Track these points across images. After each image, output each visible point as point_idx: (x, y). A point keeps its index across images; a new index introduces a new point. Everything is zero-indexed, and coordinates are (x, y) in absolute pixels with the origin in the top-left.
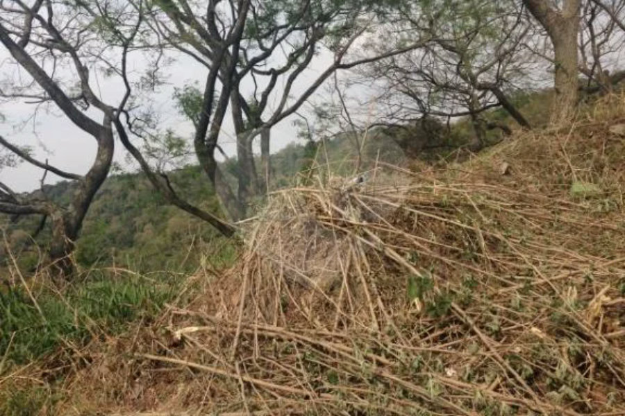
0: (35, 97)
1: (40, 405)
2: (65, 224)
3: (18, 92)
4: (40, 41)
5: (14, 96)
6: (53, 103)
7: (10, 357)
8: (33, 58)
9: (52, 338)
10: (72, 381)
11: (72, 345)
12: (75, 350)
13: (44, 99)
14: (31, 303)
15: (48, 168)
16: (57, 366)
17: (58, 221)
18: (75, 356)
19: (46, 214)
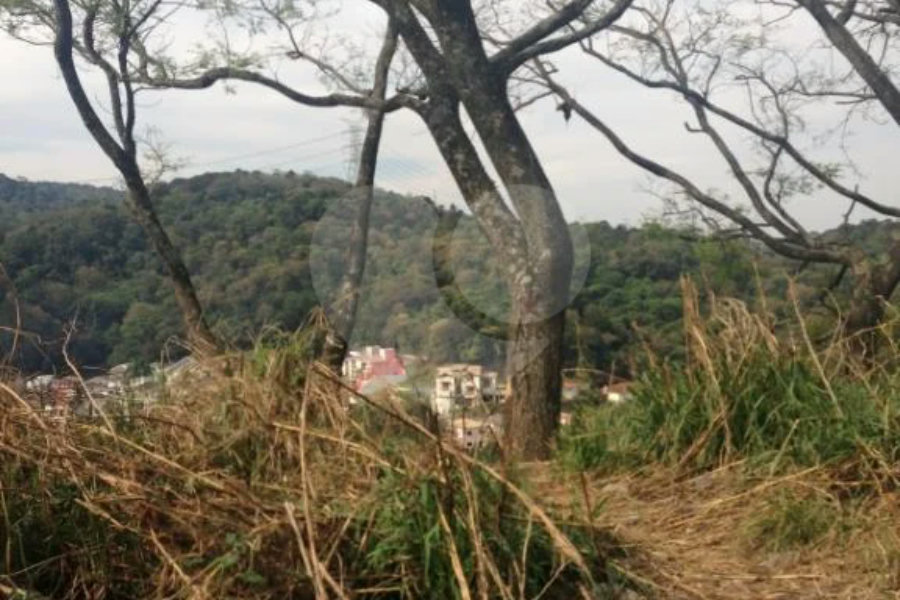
0: (851, 95)
1: (825, 527)
2: (872, 281)
3: (827, 89)
4: (868, 12)
5: (821, 94)
6: (877, 103)
7: (786, 454)
8: (856, 37)
9: (848, 439)
10: (874, 506)
11: (877, 454)
12: (881, 462)
13: (864, 98)
14: (821, 385)
15: (857, 198)
16: (854, 480)
17: (864, 275)
18: (880, 470)
19: (846, 265)
